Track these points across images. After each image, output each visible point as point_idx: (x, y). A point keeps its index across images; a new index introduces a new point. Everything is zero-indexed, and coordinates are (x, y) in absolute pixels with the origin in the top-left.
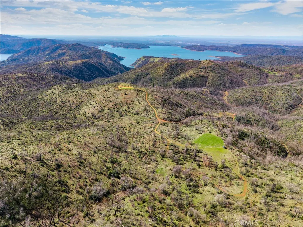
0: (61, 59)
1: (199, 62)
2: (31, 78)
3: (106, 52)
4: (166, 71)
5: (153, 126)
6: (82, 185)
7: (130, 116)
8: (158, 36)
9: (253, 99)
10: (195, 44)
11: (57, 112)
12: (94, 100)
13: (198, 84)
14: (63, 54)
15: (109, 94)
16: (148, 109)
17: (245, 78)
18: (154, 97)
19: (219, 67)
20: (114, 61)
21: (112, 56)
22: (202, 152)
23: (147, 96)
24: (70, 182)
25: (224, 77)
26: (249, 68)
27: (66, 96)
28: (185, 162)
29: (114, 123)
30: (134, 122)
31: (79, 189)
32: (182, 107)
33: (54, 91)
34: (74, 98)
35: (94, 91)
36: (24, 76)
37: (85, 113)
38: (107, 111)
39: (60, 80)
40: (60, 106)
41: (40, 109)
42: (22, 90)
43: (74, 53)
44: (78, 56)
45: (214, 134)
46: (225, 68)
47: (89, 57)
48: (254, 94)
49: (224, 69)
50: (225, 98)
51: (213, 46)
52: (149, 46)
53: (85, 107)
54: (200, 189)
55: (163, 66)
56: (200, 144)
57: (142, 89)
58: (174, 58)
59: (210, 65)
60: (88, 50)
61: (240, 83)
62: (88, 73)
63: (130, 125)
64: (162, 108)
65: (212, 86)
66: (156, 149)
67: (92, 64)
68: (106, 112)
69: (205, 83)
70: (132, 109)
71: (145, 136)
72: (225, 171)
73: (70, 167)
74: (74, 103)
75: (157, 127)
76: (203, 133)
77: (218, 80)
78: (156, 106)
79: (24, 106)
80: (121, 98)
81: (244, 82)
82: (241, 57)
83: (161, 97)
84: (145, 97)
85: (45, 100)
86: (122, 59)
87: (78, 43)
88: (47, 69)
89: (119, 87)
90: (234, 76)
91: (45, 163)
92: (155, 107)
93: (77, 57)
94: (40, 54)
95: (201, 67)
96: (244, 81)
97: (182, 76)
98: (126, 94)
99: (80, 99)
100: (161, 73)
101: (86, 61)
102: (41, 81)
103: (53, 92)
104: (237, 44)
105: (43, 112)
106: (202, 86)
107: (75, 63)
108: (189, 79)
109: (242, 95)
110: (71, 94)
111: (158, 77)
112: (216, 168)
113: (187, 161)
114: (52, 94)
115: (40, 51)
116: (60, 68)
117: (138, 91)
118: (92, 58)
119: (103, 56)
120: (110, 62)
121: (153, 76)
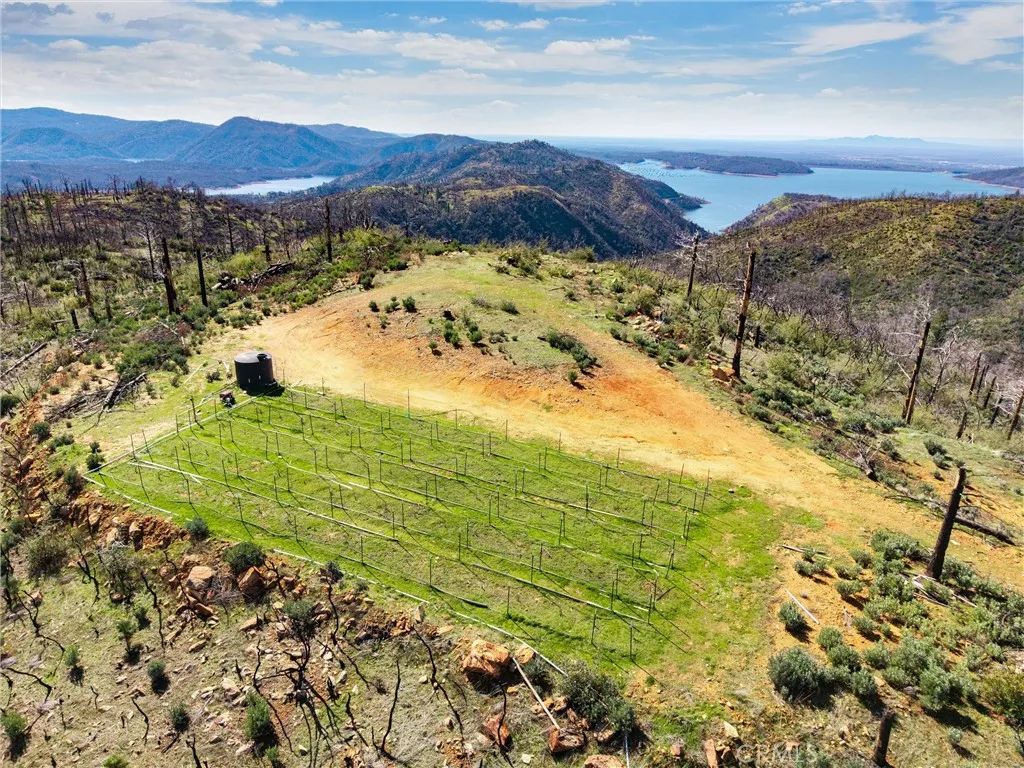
4: (952, 248)
8: (849, 138)
20: (659, 207)
21: (658, 191)
47: (562, 184)
52: (812, 169)
67: (555, 204)
87: (540, 140)
94: (414, 175)
100: (914, 257)
101: (531, 193)
107: (487, 198)
118: (570, 187)
119: (615, 184)
120: (639, 206)
121: (858, 271)
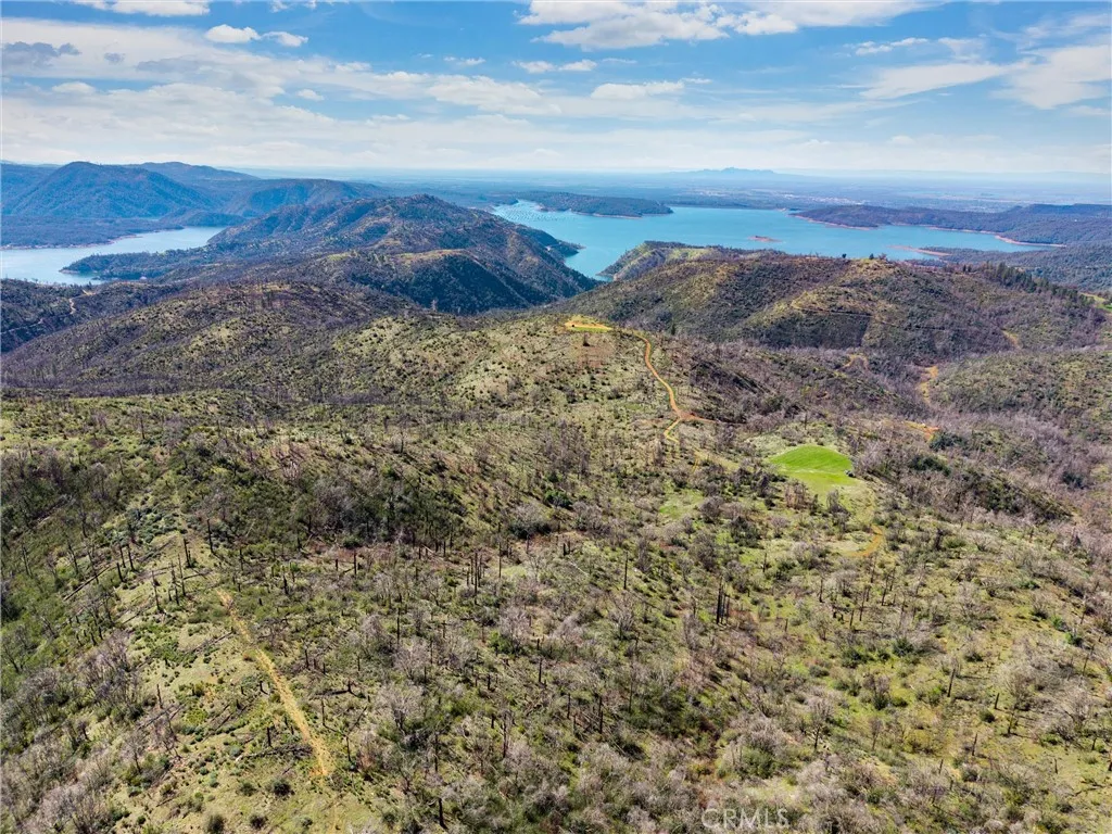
0: (376, 246)
1: (844, 264)
2: (302, 298)
3: (521, 225)
4: (723, 292)
5: (659, 425)
6: (492, 508)
7: (597, 401)
8: (706, 171)
9: (1026, 394)
10: (847, 202)
11: (392, 389)
12: (497, 358)
13: (832, 339)
14: (382, 230)
15: (539, 343)
16: (651, 385)
17: (1012, 322)
18: (669, 354)
19: (916, 282)
20: (545, 256)
21: (539, 239)
22: (783, 480)
23: (648, 351)
24: (465, 499)
25: (930, 316)
26: (1033, 290)
27: (417, 345)
28: (735, 498)
29: (551, 416)
30: (607, 414)
31: (484, 512)
32: (756, 389)
33: (380, 332)
34: (439, 351)
35: (496, 335)
36: (286, 292)
37: (470, 391)
38: (531, 387)
39: (381, 308)
40: (399, 372)
41: (341, 380)
42: (286, 330)
43: (415, 227)
44: (430, 239)
45: (831, 447)
46: (936, 286)
47: (466, 241)
48: (1030, 376)
49: (932, 291)
50: (923, 387)
51: (912, 210)
52: (672, 208)
53: (471, 376)
54: (763, 543)
55: (712, 275)
56: (784, 466)
57: (635, 333)
58: (757, 251)
59: (882, 274)
60: (460, 220)
61: (988, 342)
62: (461, 292)
63: (596, 421)
64: (692, 385)
65: (884, 345)
66: (663, 470)
67: (475, 264)
68: (529, 389)
69: (861, 335)
70: (603, 384)
71: (638, 443)
72: (835, 516)
73: (462, 472)
74: (439, 366)
75: (671, 427)
76: (799, 446)
77: (905, 325)
78: (673, 377)
79: (297, 371)
80: (574, 354)
81: (1006, 338)
82: (1023, 254)
83: (692, 354)
84: (642, 354)
85: (354, 355)
86: (571, 250)
87: (430, 194)
88: (336, 275)
89: (566, 324)
90: (970, 315)
91: (412, 459)
92: (670, 382)
93: (426, 240)
94: (308, 229)
95: (848, 281)
96: (1006, 333)
97: (779, 309)
98: (586, 345)
99: (455, 355)
100: (704, 298)
101: (455, 256)
102: (330, 309)
103: (375, 336)
104: (1017, 203)
105: (352, 387)
106: (844, 344)
107: (422, 261)
108: (801, 319)
109: (984, 377)
110: (431, 342)
111: (692, 310)
112: (814, 510)
113: (741, 496)
114: (374, 339)
115: (308, 220)
116: (376, 273)
117: (622, 337)
118: (473, 243)
119: (510, 240)
120: (531, 259)
121: (676, 307)
